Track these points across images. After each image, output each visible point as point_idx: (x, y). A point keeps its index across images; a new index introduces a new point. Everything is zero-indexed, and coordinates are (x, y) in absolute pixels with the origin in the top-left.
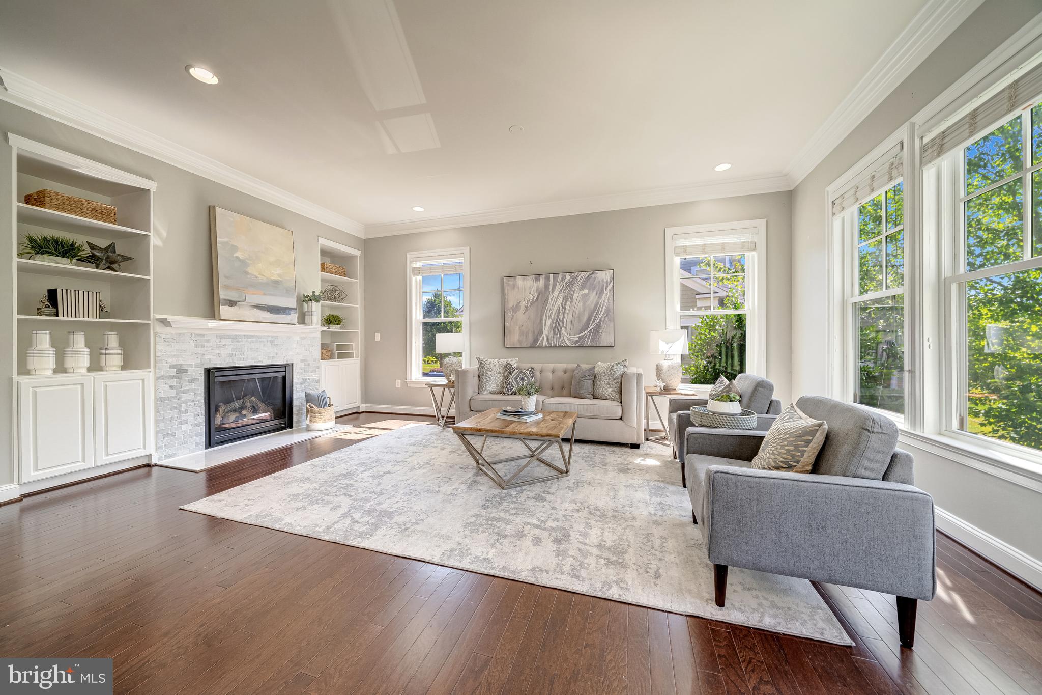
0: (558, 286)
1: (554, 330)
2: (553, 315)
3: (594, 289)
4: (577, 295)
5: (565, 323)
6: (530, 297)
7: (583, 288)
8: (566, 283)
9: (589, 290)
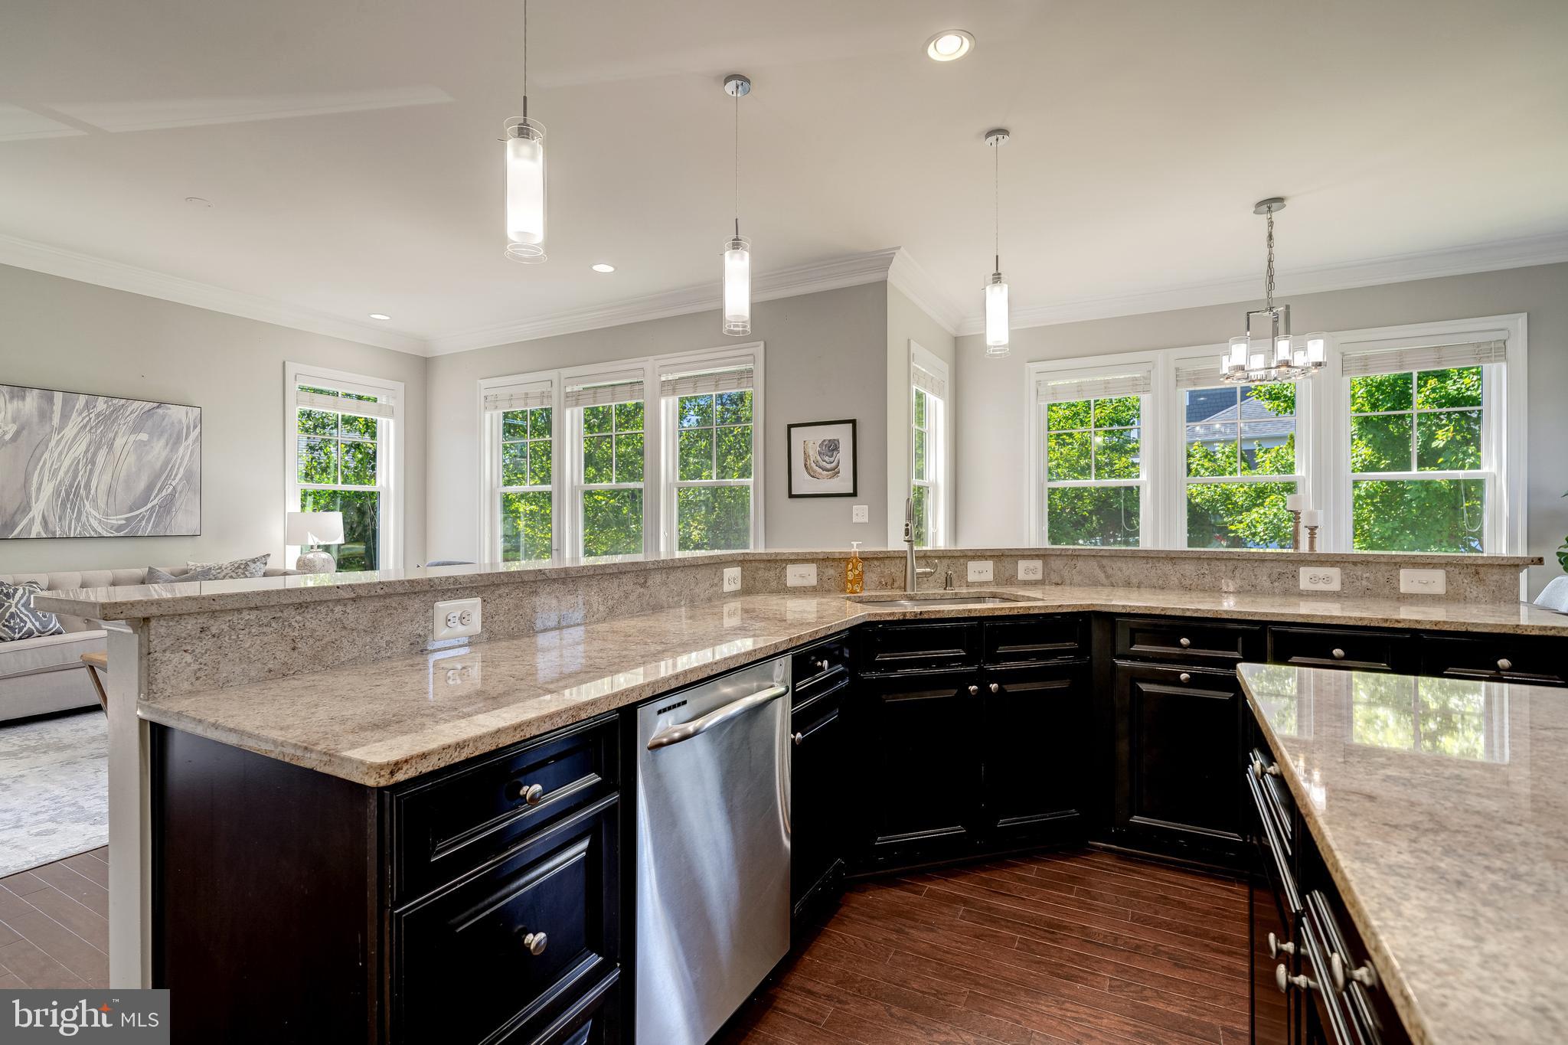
0: (76, 421)
1: (64, 504)
2: (61, 474)
3: (161, 435)
4: (124, 440)
5: (92, 491)
7: (136, 429)
8: (98, 415)
9: (151, 435)
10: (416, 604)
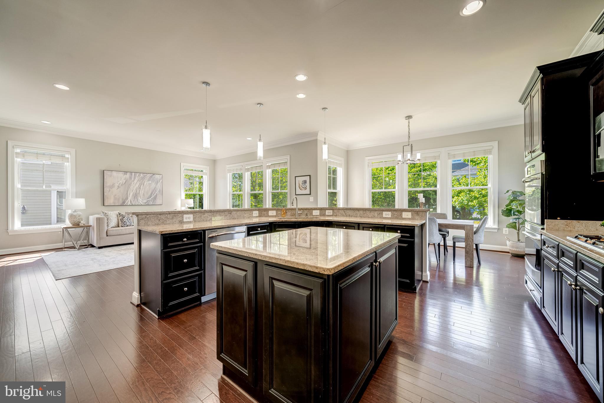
0: (137, 179)
1: (134, 198)
2: (134, 191)
3: (154, 182)
4: (146, 183)
5: (140, 195)
6: (121, 182)
7: (149, 180)
8: (141, 178)
9: (152, 181)
10: (180, 215)
